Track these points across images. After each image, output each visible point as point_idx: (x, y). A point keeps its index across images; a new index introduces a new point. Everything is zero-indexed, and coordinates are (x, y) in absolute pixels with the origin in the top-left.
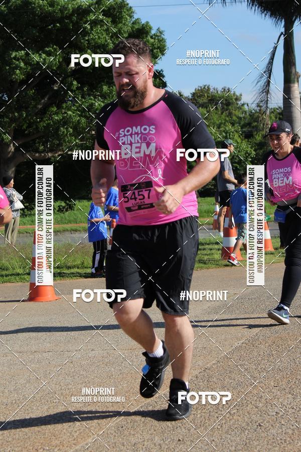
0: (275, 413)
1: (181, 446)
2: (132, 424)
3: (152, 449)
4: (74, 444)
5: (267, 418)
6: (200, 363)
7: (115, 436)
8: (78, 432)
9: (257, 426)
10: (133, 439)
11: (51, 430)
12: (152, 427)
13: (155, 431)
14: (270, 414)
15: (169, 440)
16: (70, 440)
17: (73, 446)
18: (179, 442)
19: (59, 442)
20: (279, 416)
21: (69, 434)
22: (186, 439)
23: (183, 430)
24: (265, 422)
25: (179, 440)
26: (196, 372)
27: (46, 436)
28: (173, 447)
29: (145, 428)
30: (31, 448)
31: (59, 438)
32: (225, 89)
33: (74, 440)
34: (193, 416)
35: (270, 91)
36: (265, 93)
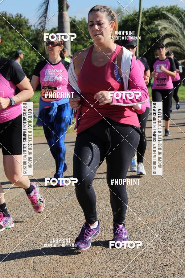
0: (45, 235)
5: (40, 238)
9: (33, 244)
14: (42, 235)
20: (48, 237)
24: (39, 241)
32: (18, 15)
35: (47, 16)
36: (44, 18)
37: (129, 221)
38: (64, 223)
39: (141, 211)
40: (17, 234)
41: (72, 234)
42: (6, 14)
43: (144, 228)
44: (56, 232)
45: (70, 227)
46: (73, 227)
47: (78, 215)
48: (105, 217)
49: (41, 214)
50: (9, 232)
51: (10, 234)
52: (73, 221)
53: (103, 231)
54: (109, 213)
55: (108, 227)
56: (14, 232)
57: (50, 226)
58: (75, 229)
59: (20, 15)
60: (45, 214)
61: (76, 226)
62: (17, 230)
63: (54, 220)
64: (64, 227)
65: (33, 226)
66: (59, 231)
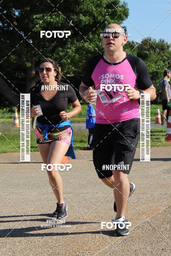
1: (165, 253)
2: (131, 238)
3: (147, 254)
4: (97, 249)
6: (165, 202)
7: (122, 245)
8: (98, 242)
10: (134, 248)
11: (82, 241)
12: (144, 241)
13: (146, 243)
15: (156, 249)
16: (95, 247)
17: (97, 250)
18: (163, 250)
19: (88, 247)
21: (93, 243)
22: (167, 249)
23: (164, 243)
25: (163, 249)
26: (164, 208)
27: (79, 244)
28: (160, 253)
29: (140, 241)
30: (72, 251)
31: (88, 245)
32: (161, 40)
33: (97, 247)
34: (168, 234)
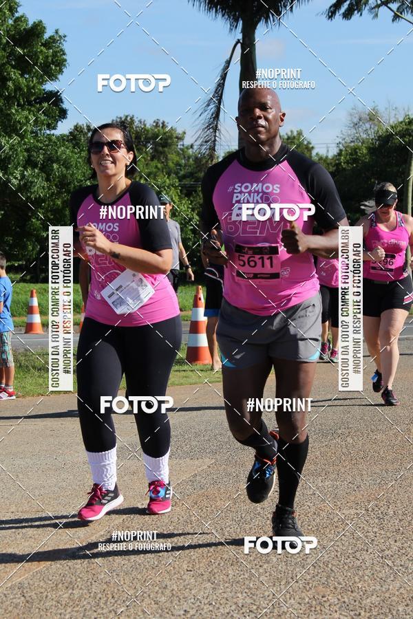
35: (219, 127)
36: (211, 130)
37: (374, 587)
38: (226, 585)
39: (402, 564)
40: (119, 606)
41: (243, 613)
42: (132, 121)
43: (407, 605)
44: (208, 606)
45: (239, 595)
46: (245, 595)
47: (258, 566)
48: (319, 576)
49: (177, 563)
50: (102, 601)
51: (105, 607)
52: (247, 582)
53: (313, 609)
54: (330, 566)
55: (324, 599)
56: (113, 601)
57: (193, 592)
58: (249, 601)
59: (163, 123)
60: (186, 562)
61: (251, 593)
62: (121, 598)
63: (205, 577)
64: (225, 596)
65: (157, 588)
66: (214, 603)
